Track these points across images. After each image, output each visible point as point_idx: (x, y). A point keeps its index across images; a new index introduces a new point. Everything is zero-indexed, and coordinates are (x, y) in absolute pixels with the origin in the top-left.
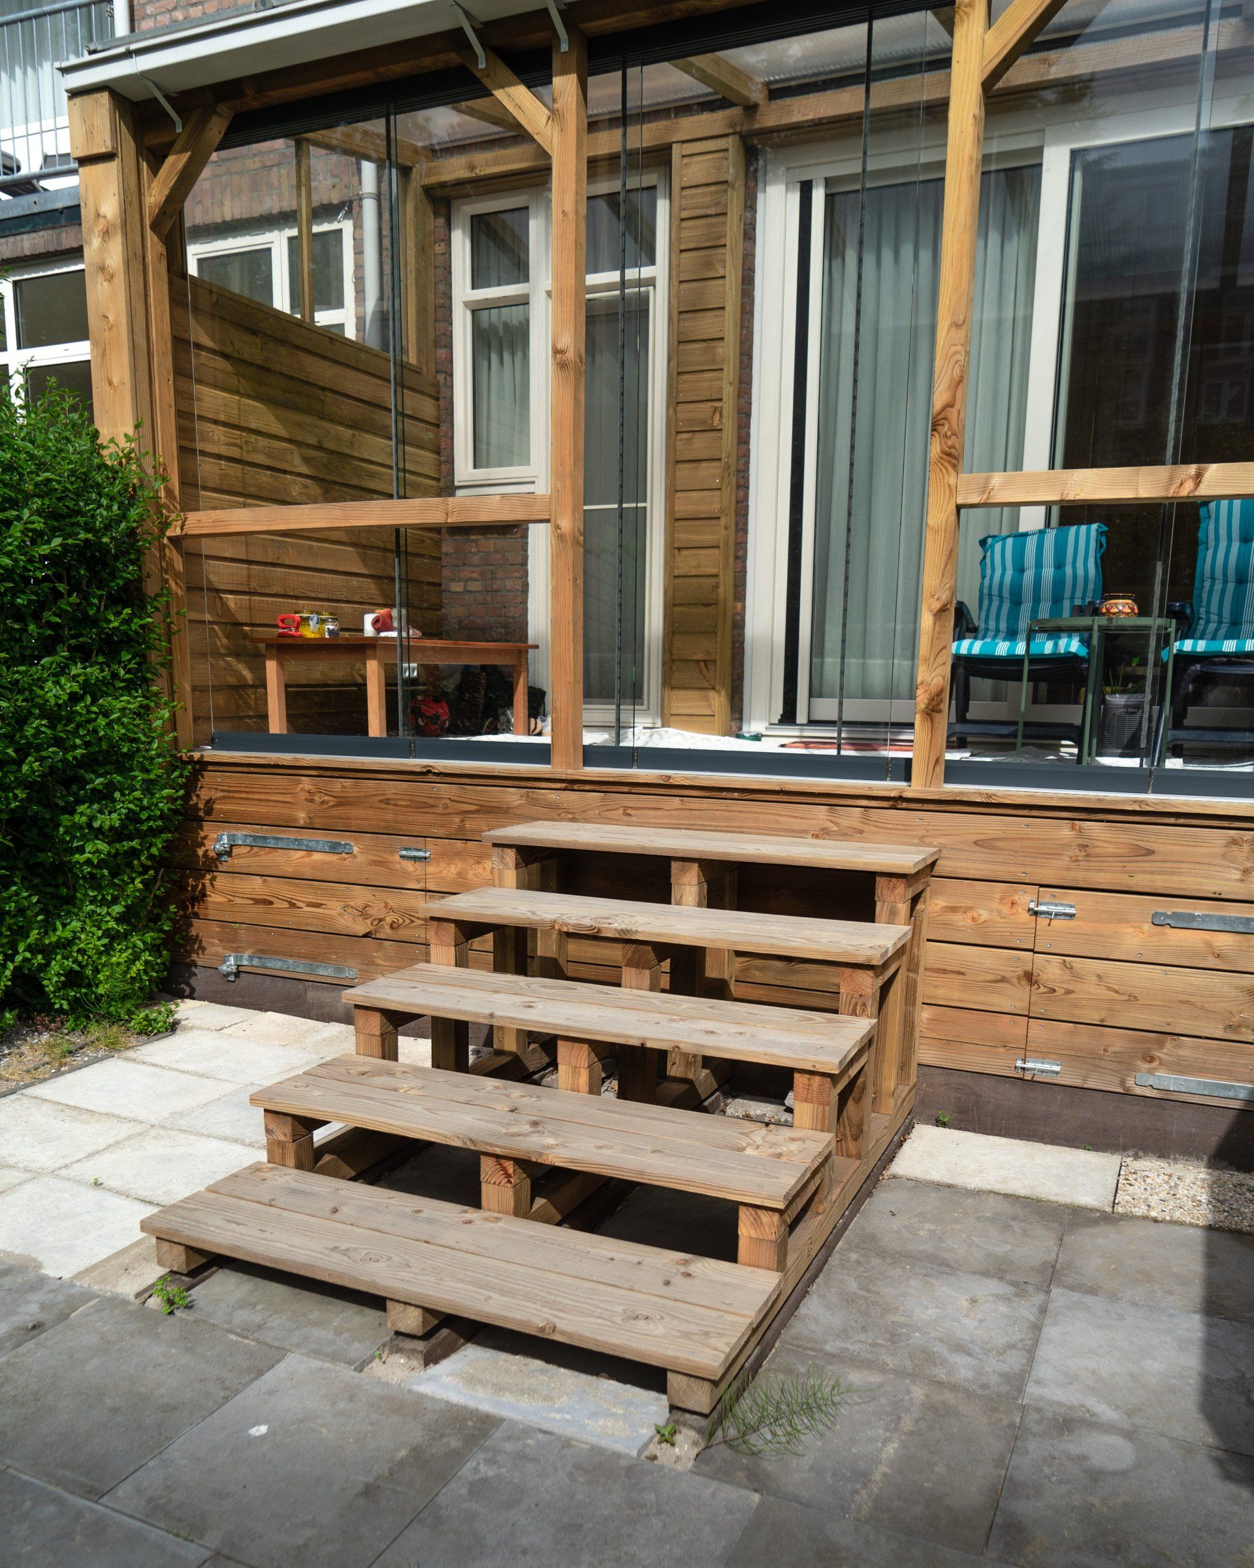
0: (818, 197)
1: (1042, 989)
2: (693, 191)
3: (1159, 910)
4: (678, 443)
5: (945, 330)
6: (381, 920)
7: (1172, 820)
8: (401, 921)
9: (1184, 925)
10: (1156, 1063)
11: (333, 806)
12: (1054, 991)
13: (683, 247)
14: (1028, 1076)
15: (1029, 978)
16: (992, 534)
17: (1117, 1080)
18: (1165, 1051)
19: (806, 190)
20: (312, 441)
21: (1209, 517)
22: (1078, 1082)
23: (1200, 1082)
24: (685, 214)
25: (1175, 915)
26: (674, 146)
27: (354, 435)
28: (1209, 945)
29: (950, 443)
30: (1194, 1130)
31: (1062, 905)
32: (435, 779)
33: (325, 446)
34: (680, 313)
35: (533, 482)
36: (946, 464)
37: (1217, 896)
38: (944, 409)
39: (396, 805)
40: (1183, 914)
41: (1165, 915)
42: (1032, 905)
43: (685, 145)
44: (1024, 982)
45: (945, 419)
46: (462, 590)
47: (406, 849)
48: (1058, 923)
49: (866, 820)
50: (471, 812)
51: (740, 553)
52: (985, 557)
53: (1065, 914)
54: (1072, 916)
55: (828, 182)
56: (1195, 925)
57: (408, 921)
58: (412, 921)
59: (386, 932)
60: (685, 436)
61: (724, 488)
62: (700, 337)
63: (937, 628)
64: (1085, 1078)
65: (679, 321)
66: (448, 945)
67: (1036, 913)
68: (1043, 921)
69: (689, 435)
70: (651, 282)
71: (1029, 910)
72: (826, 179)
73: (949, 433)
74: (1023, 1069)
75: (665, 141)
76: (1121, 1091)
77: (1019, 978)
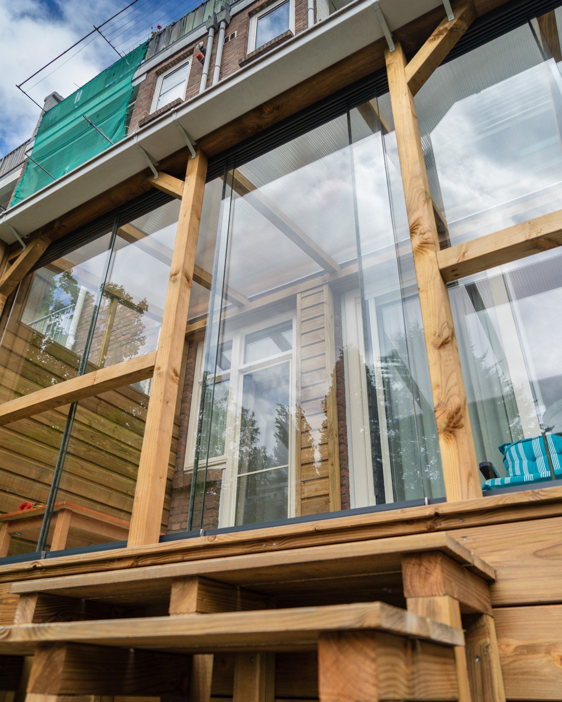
13: (302, 333)
16: (506, 443)
20: (87, 422)
24: (303, 319)
26: (298, 295)
27: (116, 427)
29: (425, 236)
33: (93, 426)
35: (225, 463)
43: (303, 294)
46: (178, 528)
51: (344, 482)
52: (505, 459)
61: (329, 443)
70: (290, 357)
72: (375, 298)
75: (293, 293)
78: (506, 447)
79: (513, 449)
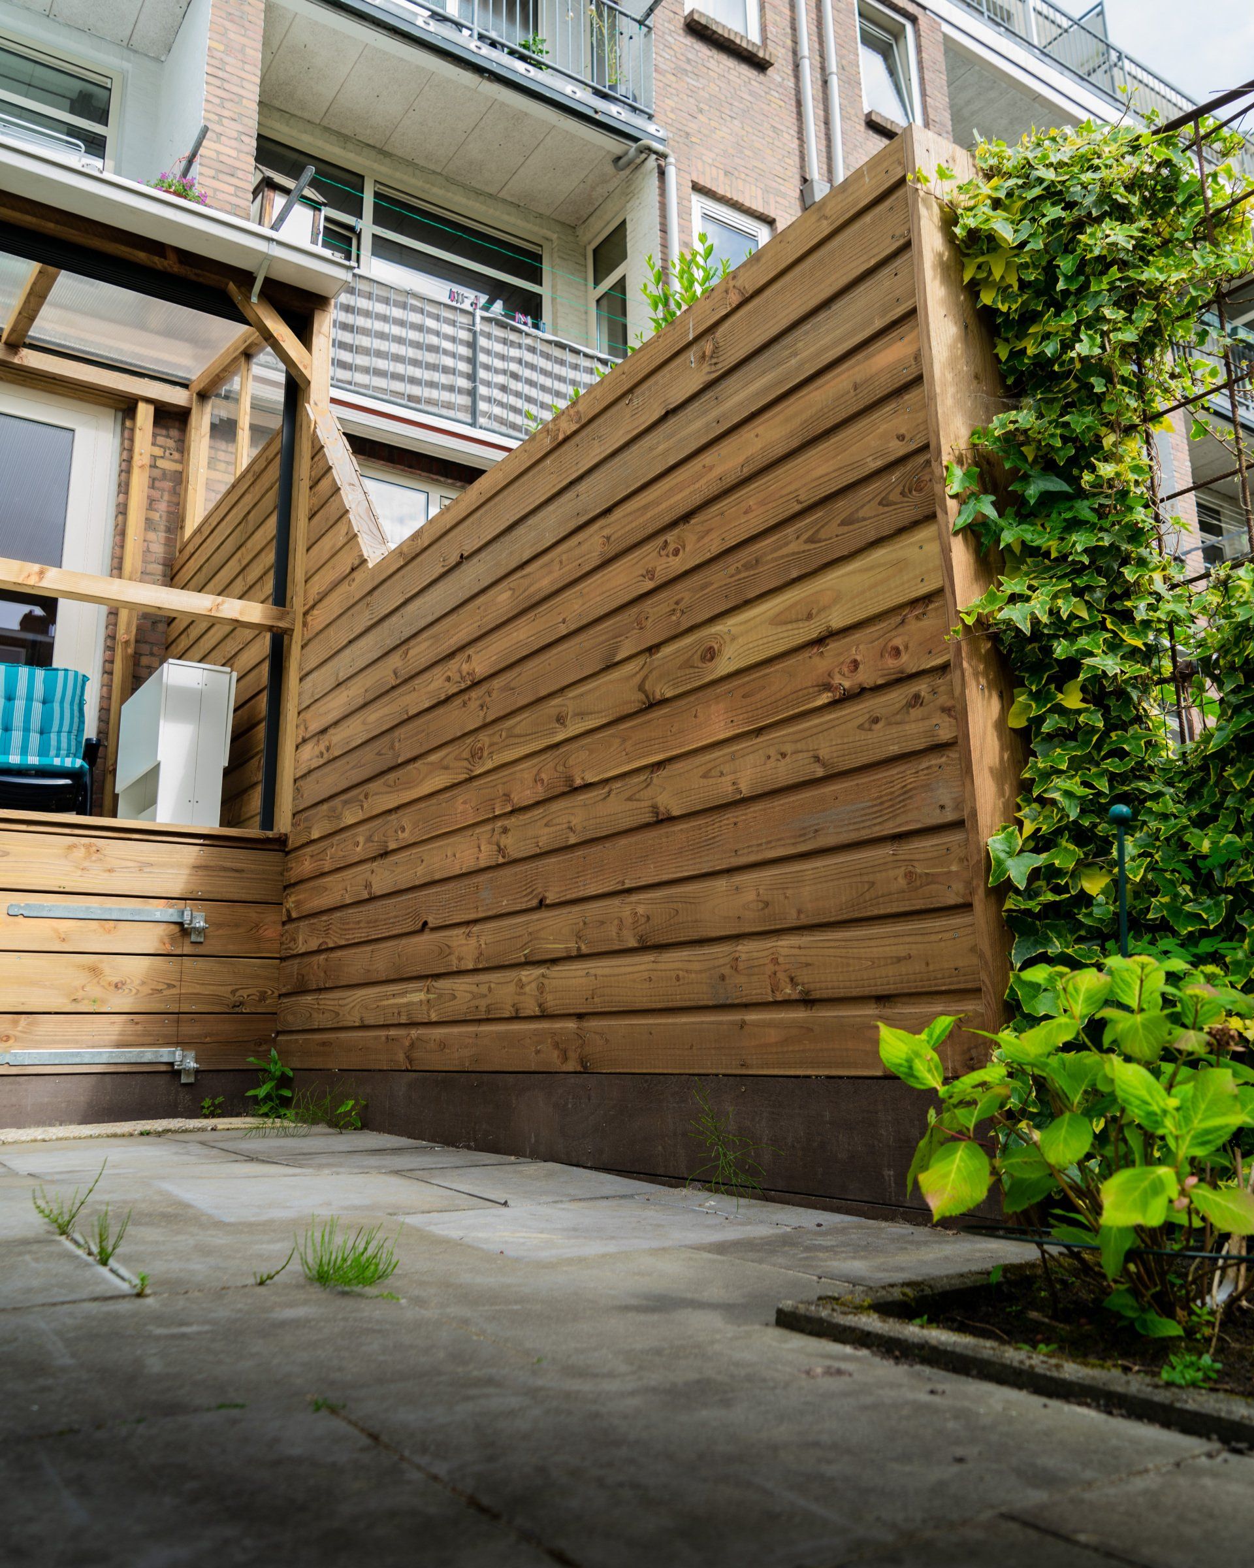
3: (14, 903)
9: (35, 915)
10: (11, 1042)
18: (19, 1029)
23: (50, 1054)
25: (28, 906)
28: (56, 931)
30: (46, 1100)
37: (61, 890)
40: (35, 906)
41: (20, 907)
56: (45, 915)
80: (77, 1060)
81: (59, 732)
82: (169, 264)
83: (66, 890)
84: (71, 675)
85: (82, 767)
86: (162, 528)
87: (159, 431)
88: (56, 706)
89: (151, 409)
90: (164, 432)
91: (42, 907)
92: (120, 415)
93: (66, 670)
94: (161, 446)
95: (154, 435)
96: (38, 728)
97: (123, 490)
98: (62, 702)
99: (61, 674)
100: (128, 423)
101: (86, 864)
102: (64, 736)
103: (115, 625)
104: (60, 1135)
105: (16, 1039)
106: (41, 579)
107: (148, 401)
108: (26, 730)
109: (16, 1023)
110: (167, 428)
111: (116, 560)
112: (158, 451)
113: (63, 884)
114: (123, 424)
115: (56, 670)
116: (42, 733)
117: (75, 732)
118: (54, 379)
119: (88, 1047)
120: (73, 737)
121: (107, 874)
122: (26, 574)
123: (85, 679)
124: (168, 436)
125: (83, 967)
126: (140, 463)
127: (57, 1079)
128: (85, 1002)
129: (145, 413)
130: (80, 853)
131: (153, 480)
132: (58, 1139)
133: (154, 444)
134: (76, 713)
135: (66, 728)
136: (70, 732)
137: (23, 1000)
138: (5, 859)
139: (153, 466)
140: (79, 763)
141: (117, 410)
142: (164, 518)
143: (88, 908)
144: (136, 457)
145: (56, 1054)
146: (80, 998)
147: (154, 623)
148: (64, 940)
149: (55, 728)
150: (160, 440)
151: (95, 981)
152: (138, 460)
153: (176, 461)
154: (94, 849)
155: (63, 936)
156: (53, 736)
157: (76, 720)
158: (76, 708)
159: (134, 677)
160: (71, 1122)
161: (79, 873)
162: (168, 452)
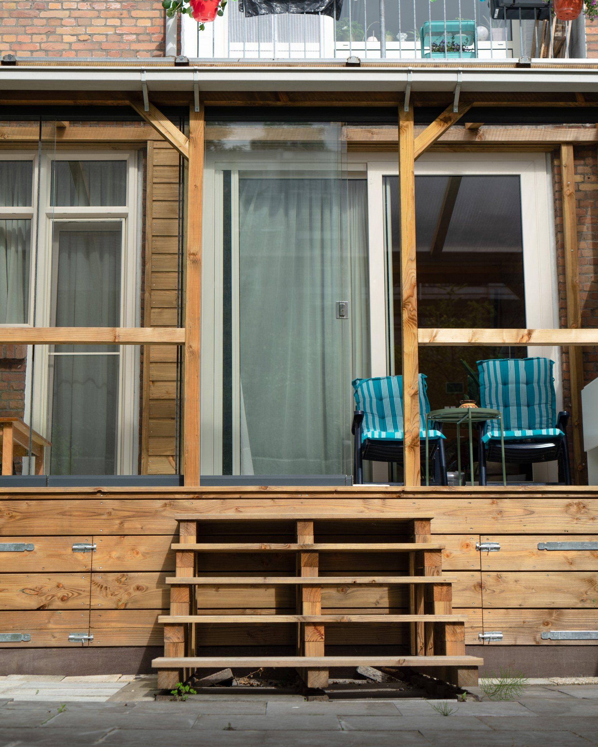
0: (235, 179)
1: (488, 591)
2: (162, 168)
3: (540, 542)
4: (152, 314)
5: (406, 262)
6: (53, 596)
7: (540, 496)
8: (70, 595)
9: (553, 549)
10: (550, 625)
11: (19, 520)
12: (494, 591)
13: (154, 199)
14: (486, 643)
15: (481, 586)
16: (358, 378)
17: (532, 638)
18: (553, 618)
19: (227, 175)
21: (484, 371)
22: (512, 643)
23: (573, 633)
25: (548, 544)
26: (149, 142)
28: (566, 558)
29: (412, 313)
30: (573, 661)
31: (493, 543)
32: (102, 496)
34: (153, 236)
36: (411, 323)
37: (566, 532)
38: (408, 298)
39: (70, 515)
40: (552, 543)
41: (543, 544)
42: (478, 545)
43: (155, 143)
44: (478, 589)
45: (409, 302)
47: (77, 545)
48: (492, 554)
49: (384, 505)
50: (129, 517)
52: (357, 391)
53: (495, 548)
54: (498, 549)
55: (240, 173)
56: (559, 548)
57: (76, 594)
58: (79, 594)
59: (58, 604)
60: (157, 310)
62: (167, 252)
63: (413, 403)
64: (516, 639)
65: (152, 241)
66: (188, 567)
67: (480, 549)
68: (484, 553)
69: (160, 310)
70: (125, 216)
71: (477, 547)
72: (239, 171)
73: (412, 309)
74: (483, 638)
75: (143, 139)
76: (534, 643)
77: (475, 587)
78: (358, 382)
79: (364, 385)
80: (588, 637)
81: (540, 404)
82: (581, 103)
83: (569, 532)
84: (542, 361)
85: (560, 434)
86: (590, 236)
87: (579, 162)
88: (535, 385)
89: (571, 149)
90: (582, 162)
91: (556, 544)
92: (549, 155)
93: (538, 358)
94: (581, 174)
95: (576, 166)
96: (526, 403)
97: (558, 214)
98: (539, 382)
99: (535, 361)
100: (556, 163)
101: (579, 516)
102: (543, 406)
103: (566, 316)
104: (587, 682)
105: (553, 624)
106: (530, 338)
107: (567, 143)
108: (519, 405)
109: (551, 614)
110: (583, 158)
111: (560, 268)
112: (579, 178)
113: (567, 529)
114: (552, 162)
115: (532, 359)
116: (528, 406)
117: (550, 403)
118: (503, 144)
119: (594, 629)
120: (549, 407)
121: (591, 521)
122: (521, 336)
123: (551, 362)
124: (585, 165)
125: (583, 580)
126: (568, 193)
127: (578, 648)
128: (589, 601)
129: (566, 153)
130: (574, 509)
131: (579, 201)
132: (586, 684)
133: (576, 173)
134: (549, 389)
135: (543, 401)
136: (546, 403)
137: (553, 601)
138: (532, 516)
139: (578, 191)
140: (558, 431)
141: (546, 153)
142: (590, 229)
143: (583, 543)
144: (565, 189)
145: (575, 633)
146: (585, 599)
147: (592, 310)
148: (571, 564)
149: (537, 401)
150: (580, 169)
151: (592, 588)
152: (567, 190)
153: (593, 183)
154: (582, 505)
155: (571, 561)
156: (536, 407)
157: (549, 394)
158: (548, 385)
159: (584, 353)
160: (590, 675)
161: (575, 521)
162: (586, 177)
